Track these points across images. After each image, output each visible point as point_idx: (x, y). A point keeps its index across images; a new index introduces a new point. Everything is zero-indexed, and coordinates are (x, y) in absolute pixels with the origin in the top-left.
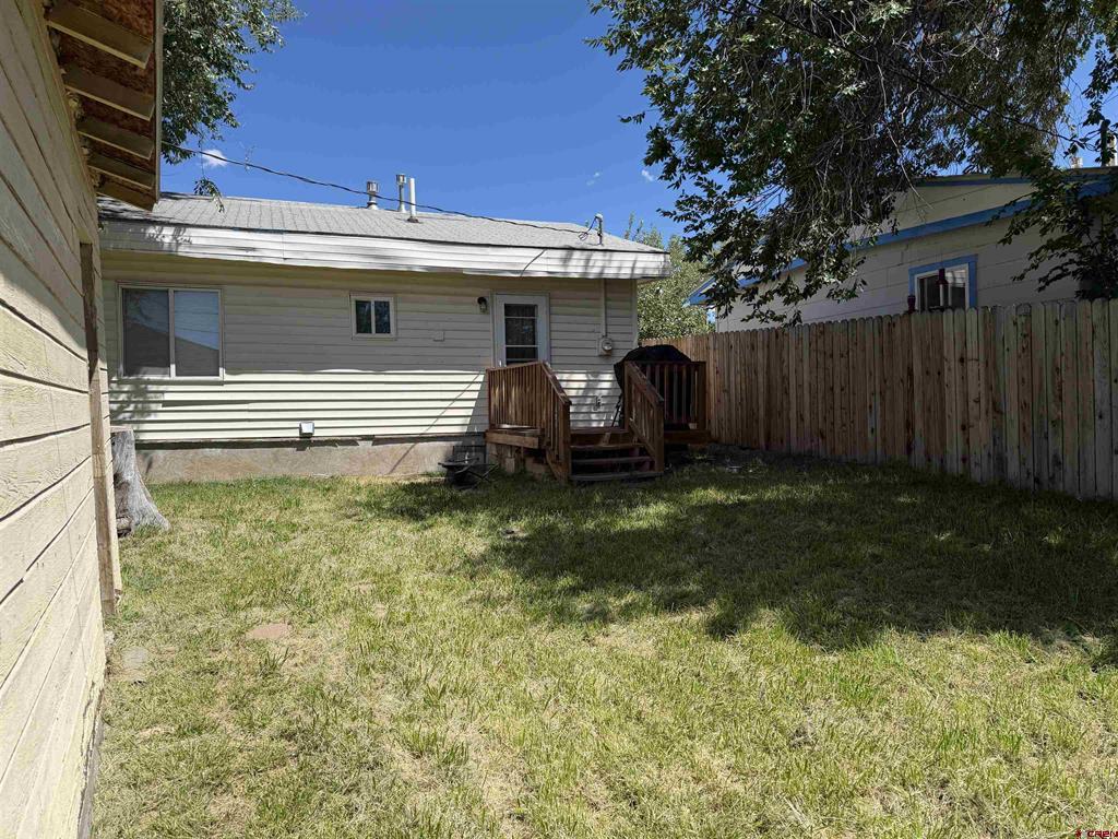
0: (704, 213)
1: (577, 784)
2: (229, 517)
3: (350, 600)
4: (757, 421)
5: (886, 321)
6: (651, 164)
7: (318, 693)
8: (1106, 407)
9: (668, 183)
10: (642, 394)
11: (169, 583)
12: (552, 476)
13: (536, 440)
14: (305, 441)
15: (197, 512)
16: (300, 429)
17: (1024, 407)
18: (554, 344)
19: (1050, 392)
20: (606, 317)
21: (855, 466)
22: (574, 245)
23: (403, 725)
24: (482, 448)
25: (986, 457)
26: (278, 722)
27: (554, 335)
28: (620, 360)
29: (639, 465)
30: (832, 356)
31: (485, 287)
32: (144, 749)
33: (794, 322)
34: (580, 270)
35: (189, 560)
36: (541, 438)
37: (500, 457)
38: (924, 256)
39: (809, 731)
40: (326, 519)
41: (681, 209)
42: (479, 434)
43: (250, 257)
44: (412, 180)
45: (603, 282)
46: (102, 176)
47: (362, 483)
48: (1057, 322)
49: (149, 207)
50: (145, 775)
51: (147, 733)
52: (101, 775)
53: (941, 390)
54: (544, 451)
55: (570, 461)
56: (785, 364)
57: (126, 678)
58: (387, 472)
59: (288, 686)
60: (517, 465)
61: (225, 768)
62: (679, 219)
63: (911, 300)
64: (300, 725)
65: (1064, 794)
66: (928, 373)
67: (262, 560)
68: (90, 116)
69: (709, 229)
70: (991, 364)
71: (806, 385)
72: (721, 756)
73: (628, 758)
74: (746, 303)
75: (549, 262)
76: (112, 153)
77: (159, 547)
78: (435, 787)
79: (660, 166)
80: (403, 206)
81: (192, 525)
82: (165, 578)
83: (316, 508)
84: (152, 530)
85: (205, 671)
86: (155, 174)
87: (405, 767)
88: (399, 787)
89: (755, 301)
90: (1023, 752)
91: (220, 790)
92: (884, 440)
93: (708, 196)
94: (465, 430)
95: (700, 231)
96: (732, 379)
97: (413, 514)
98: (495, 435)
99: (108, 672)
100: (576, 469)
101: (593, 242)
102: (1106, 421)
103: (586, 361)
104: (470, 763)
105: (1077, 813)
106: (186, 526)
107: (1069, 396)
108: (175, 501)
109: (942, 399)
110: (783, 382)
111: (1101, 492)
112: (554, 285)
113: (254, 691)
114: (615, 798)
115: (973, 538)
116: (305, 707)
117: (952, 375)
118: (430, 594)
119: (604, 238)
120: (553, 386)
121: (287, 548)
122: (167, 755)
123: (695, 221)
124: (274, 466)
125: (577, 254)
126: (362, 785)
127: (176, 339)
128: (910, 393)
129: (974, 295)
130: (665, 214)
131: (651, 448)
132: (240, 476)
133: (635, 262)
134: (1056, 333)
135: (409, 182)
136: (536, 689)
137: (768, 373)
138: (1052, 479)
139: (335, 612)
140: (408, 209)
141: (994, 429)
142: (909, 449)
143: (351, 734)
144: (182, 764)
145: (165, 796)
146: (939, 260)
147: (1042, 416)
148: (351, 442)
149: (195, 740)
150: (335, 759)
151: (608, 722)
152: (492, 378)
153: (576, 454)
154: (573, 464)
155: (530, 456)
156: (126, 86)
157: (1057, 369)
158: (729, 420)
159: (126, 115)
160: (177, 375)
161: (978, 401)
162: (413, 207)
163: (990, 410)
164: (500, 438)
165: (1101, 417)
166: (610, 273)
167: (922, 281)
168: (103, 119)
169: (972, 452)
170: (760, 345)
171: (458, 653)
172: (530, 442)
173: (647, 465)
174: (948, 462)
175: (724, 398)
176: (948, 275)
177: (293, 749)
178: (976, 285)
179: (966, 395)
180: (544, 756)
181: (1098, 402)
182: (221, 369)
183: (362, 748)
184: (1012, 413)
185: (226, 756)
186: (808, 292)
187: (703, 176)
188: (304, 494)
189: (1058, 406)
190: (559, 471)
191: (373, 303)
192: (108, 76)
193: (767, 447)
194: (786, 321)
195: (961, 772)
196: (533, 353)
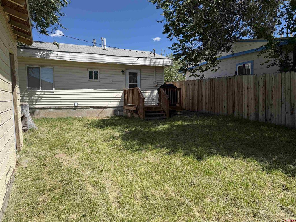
0: (179, 48)
1: (133, 194)
2: (54, 127)
3: (82, 148)
4: (195, 104)
5: (228, 78)
6: (165, 34)
7: (70, 171)
8: (284, 101)
9: (169, 39)
10: (164, 96)
11: (36, 143)
12: (140, 118)
13: (136, 108)
14: (76, 108)
15: (46, 126)
16: (74, 105)
17: (263, 101)
18: (142, 83)
19: (270, 97)
20: (156, 76)
21: (219, 116)
22: (147, 57)
23: (91, 179)
24: (122, 110)
25: (253, 114)
26: (59, 178)
27: (142, 81)
28: (159, 88)
29: (163, 115)
30: (214, 87)
31: (123, 68)
32: (24, 184)
33: (203, 78)
34: (149, 63)
35: (42, 137)
36: (137, 108)
37: (127, 113)
38: (240, 60)
39: (194, 182)
40: (79, 128)
41: (173, 47)
42: (122, 107)
43: (61, 59)
44: (105, 39)
45: (155, 67)
46: (18, 36)
47: (90, 119)
48: (272, 78)
49: (30, 45)
50: (23, 190)
51: (25, 180)
52: (12, 190)
53: (242, 96)
54: (138, 111)
55: (144, 114)
56: (202, 89)
57: (22, 166)
58: (97, 116)
59: (63, 169)
60: (131, 115)
61: (44, 189)
62: (173, 49)
63: (236, 73)
64: (64, 179)
65: (258, 198)
66: (239, 92)
67: (61, 138)
68: (12, 20)
69: (181, 52)
70: (255, 89)
71: (208, 94)
72: (171, 188)
73: (148, 188)
74: (190, 72)
75: (141, 61)
76: (19, 30)
77: (34, 134)
78: (97, 194)
79: (167, 35)
80: (103, 46)
81: (44, 129)
82: (35, 142)
83: (77, 125)
84: (33, 130)
85: (42, 165)
86: (31, 36)
87: (90, 189)
88: (88, 194)
89: (192, 72)
90: (249, 188)
91: (42, 194)
92: (227, 109)
93: (180, 43)
94: (118, 105)
95: (178, 53)
96: (189, 92)
97: (102, 127)
98: (126, 107)
99: (17, 165)
100: (146, 116)
101: (153, 56)
102: (284, 104)
103: (150, 88)
104: (107, 188)
105: (261, 203)
106: (42, 129)
107: (275, 98)
108: (40, 123)
109: (243, 99)
110: (202, 94)
111: (283, 123)
112: (142, 67)
113: (54, 170)
114: (143, 198)
115: (247, 134)
116: (66, 174)
117: (245, 92)
118: (103, 147)
119: (155, 55)
120: (140, 94)
121: (68, 135)
122: (29, 185)
123: (177, 50)
124: (67, 114)
125: (147, 59)
126: (78, 193)
127: (42, 80)
128: (234, 97)
129: (252, 71)
130: (169, 48)
131: (166, 111)
132: (58, 116)
133: (163, 61)
134: (272, 82)
135: (104, 39)
136: (126, 170)
137: (198, 92)
138: (270, 120)
139: (78, 151)
140: (104, 47)
141: (256, 107)
142: (234, 112)
143: (77, 181)
144: (33, 188)
145: (28, 195)
146: (243, 62)
147: (268, 103)
148: (88, 108)
149: (37, 182)
150: (72, 187)
151: (144, 179)
152: (125, 92)
153: (146, 112)
154: (145, 115)
155: (135, 112)
156: (20, 12)
157: (272, 91)
158: (188, 104)
159: (22, 20)
160: (42, 90)
161: (252, 99)
162: (105, 46)
163: (255, 101)
164: (127, 108)
165: (283, 104)
166: (157, 64)
167: (239, 67)
168: (16, 21)
169: (250, 112)
170: (196, 84)
171: (108, 161)
172: (134, 109)
173: (165, 115)
174: (244, 115)
175: (187, 98)
176: (246, 66)
177: (62, 184)
178: (253, 68)
179: (249, 98)
180: (126, 187)
181: (282, 99)
182: (53, 88)
183: (79, 184)
184: (260, 102)
185: (45, 186)
186: (206, 70)
187: (179, 38)
188: (74, 122)
189: (272, 101)
190: (142, 117)
191: (94, 71)
192: (15, 9)
193: (197, 111)
194: (200, 77)
195: (232, 192)
196: (136, 86)
